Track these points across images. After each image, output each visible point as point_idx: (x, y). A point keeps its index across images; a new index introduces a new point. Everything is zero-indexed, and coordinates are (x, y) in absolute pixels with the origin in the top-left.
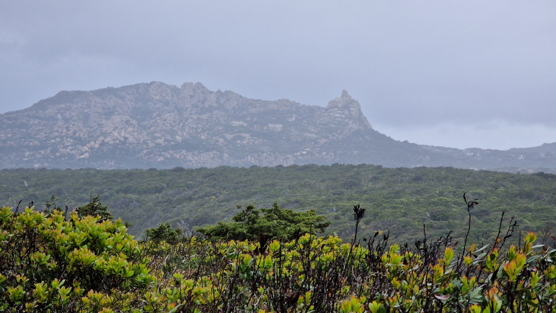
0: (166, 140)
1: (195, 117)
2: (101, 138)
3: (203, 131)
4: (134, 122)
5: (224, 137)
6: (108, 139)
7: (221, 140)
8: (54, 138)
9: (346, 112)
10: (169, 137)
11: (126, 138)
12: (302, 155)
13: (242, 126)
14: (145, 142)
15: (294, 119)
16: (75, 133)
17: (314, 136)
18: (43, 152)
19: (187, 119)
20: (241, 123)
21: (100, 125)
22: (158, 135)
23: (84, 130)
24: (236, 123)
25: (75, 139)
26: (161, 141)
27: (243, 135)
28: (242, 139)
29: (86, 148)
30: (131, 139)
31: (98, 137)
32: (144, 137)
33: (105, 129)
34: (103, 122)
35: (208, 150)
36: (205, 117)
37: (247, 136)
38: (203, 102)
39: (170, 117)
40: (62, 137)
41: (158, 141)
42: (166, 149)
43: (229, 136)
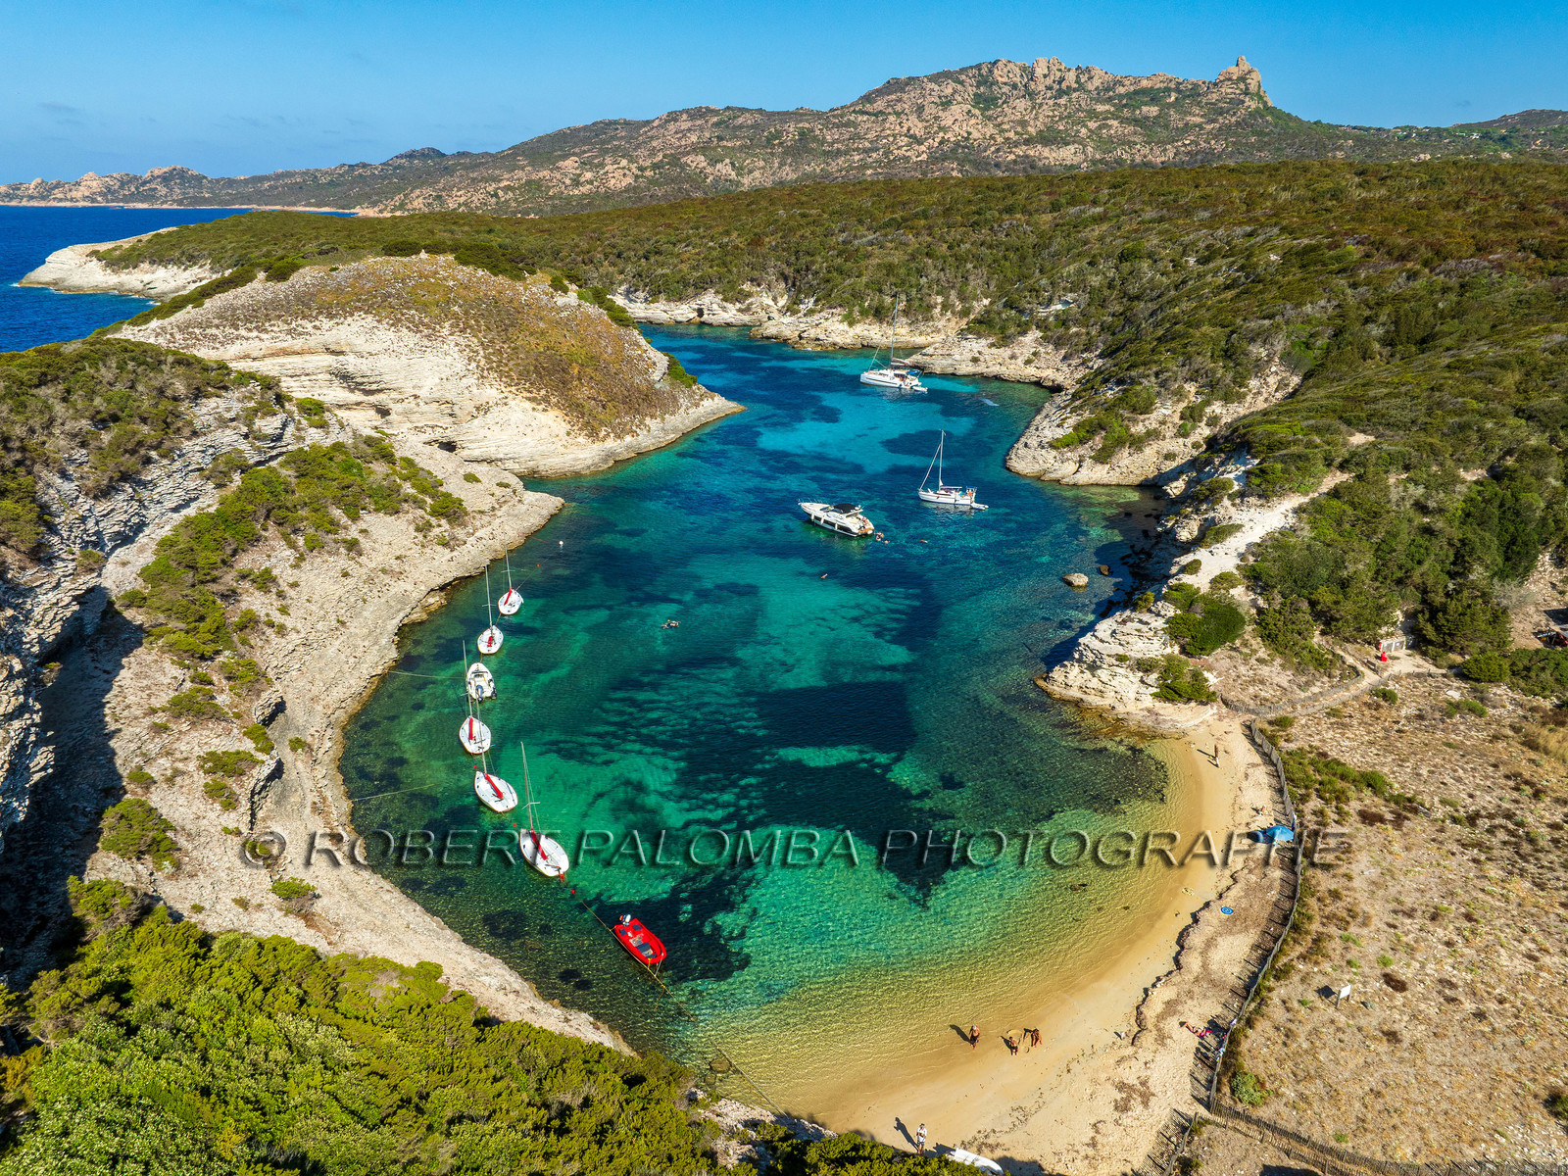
0: (1016, 133)
1: (1051, 102)
2: (941, 134)
3: (1061, 119)
4: (977, 112)
5: (1086, 126)
6: (948, 136)
7: (1084, 130)
8: (885, 137)
9: (1242, 86)
10: (1019, 129)
11: (969, 133)
12: (1185, 145)
13: (1108, 111)
14: (992, 137)
15: (1173, 98)
16: (909, 130)
17: (1199, 120)
18: (874, 155)
19: (1041, 105)
20: (1107, 107)
21: (936, 118)
22: (1005, 127)
23: (920, 125)
24: (1100, 108)
25: (911, 137)
26: (1011, 134)
27: (1109, 122)
28: (1110, 127)
29: (923, 148)
30: (975, 135)
31: (936, 133)
32: (990, 130)
33: (943, 123)
34: (940, 114)
35: (1067, 144)
36: (1063, 101)
37: (1115, 123)
38: (1060, 83)
39: (1022, 104)
40: (894, 136)
41: (1007, 135)
42: (1016, 144)
43: (1092, 125)
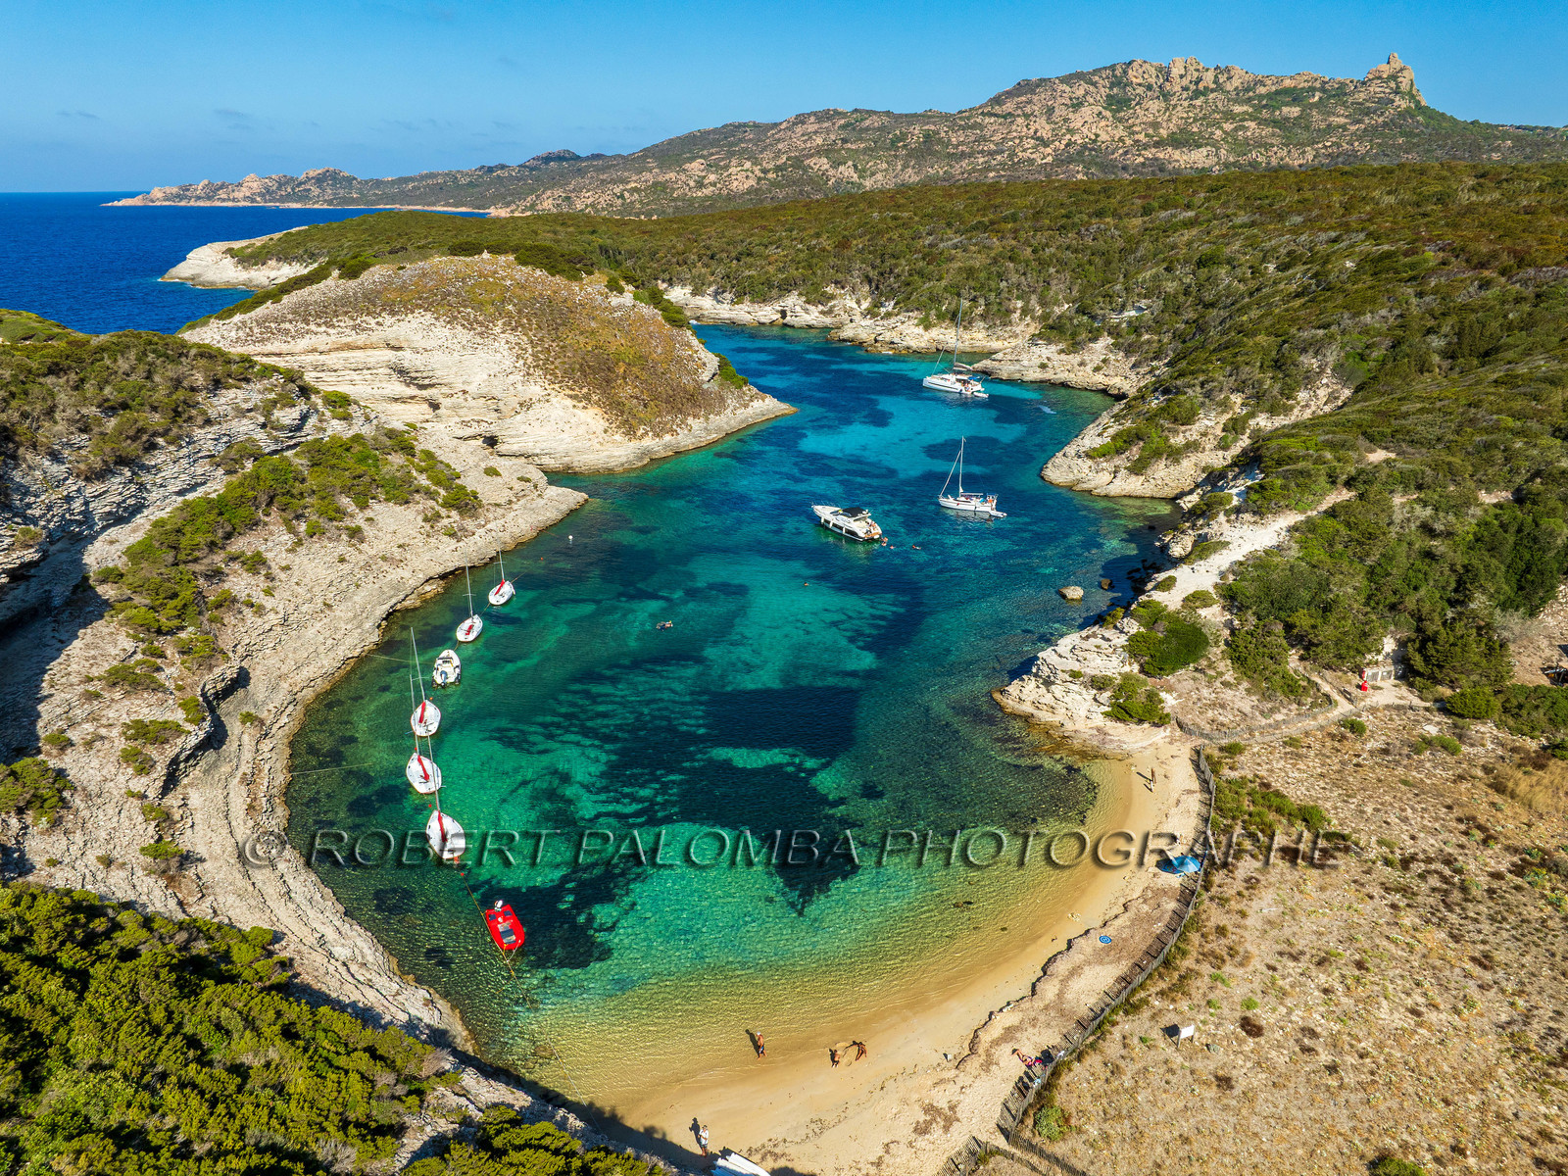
0: (1147, 135)
1: (1186, 104)
2: (1068, 137)
3: (1195, 120)
4: (1108, 114)
5: (1221, 128)
6: (1077, 138)
7: (1218, 132)
8: (1011, 140)
9: (1393, 85)
10: (1151, 131)
11: (1097, 136)
12: (1326, 147)
13: (1245, 113)
14: (1121, 140)
15: (1316, 98)
16: (1036, 132)
17: (1342, 120)
18: (999, 157)
19: (1175, 107)
20: (1245, 108)
21: (1066, 120)
22: (1136, 129)
23: (1048, 127)
24: (1238, 109)
25: (1038, 139)
26: (1141, 137)
27: (1246, 124)
28: (1246, 129)
29: (1049, 150)
30: (1104, 137)
31: (1064, 135)
32: (1120, 132)
33: (1072, 125)
34: (1071, 116)
35: (1200, 146)
36: (1198, 102)
37: (1252, 125)
38: (1197, 83)
39: (1155, 106)
40: (1021, 138)
41: (1137, 137)
42: (1146, 147)
43: (1228, 127)
